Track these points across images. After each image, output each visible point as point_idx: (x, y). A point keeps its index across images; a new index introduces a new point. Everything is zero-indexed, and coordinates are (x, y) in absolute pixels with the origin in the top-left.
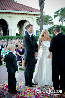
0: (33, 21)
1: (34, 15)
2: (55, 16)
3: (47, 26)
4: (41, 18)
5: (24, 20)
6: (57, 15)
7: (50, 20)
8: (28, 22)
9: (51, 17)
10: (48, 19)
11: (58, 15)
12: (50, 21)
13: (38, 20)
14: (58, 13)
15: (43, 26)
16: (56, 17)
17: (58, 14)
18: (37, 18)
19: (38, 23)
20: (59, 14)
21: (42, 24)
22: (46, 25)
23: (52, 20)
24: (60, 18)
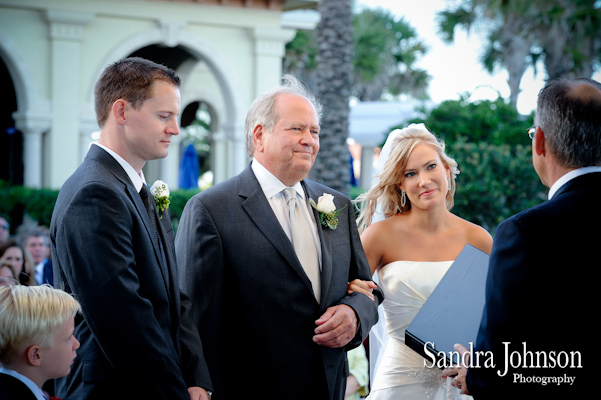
0: (254, 54)
2: (452, 22)
3: (370, 107)
4: (327, 31)
5: (171, 42)
6: (467, 8)
7: (399, 58)
8: (201, 66)
10: (380, 47)
11: (478, 10)
12: (402, 68)
13: (299, 53)
15: (348, 108)
18: (290, 35)
21: (338, 83)
22: (362, 98)
23: (418, 54)
24: (493, 38)
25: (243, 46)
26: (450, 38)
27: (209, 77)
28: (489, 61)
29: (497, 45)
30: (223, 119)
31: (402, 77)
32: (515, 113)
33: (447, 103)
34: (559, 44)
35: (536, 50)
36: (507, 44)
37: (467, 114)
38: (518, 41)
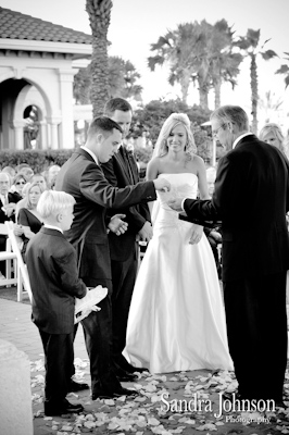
0: (59, 82)
1: (64, 55)
2: (153, 62)
4: (97, 70)
5: (19, 77)
6: (160, 54)
7: (128, 80)
8: (33, 88)
9: (130, 67)
10: (118, 75)
11: (166, 55)
12: (129, 85)
14: (166, 46)
16: (157, 65)
17: (164, 51)
18: (76, 71)
19: (78, 91)
20: (170, 51)
21: (103, 94)
23: (136, 78)
24: (173, 70)
25: (54, 78)
26: (153, 69)
27: (38, 93)
28: (171, 81)
29: (175, 73)
30: (44, 113)
31: (129, 89)
32: (186, 106)
33: (153, 102)
34: (206, 70)
35: (195, 74)
36: (180, 72)
37: (163, 107)
38: (186, 70)
